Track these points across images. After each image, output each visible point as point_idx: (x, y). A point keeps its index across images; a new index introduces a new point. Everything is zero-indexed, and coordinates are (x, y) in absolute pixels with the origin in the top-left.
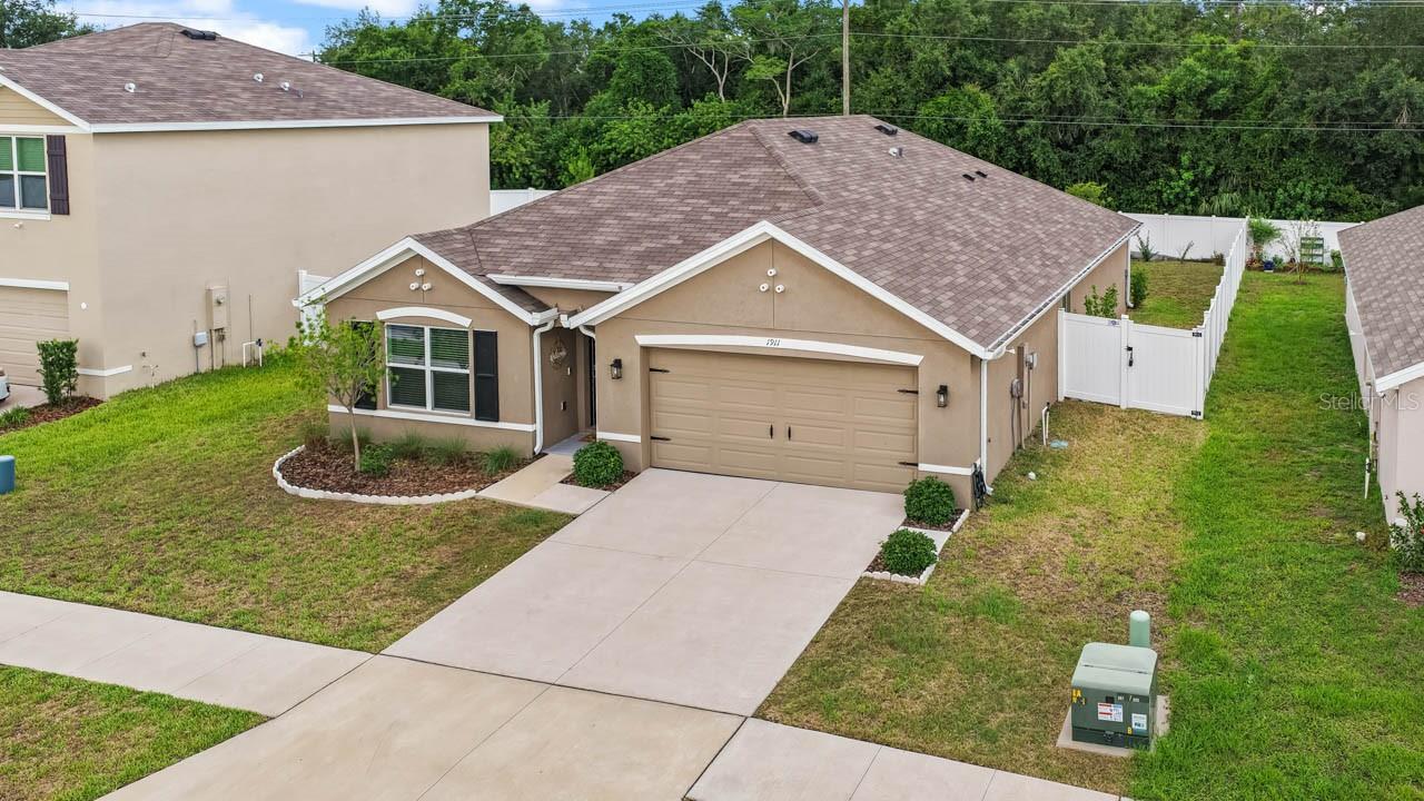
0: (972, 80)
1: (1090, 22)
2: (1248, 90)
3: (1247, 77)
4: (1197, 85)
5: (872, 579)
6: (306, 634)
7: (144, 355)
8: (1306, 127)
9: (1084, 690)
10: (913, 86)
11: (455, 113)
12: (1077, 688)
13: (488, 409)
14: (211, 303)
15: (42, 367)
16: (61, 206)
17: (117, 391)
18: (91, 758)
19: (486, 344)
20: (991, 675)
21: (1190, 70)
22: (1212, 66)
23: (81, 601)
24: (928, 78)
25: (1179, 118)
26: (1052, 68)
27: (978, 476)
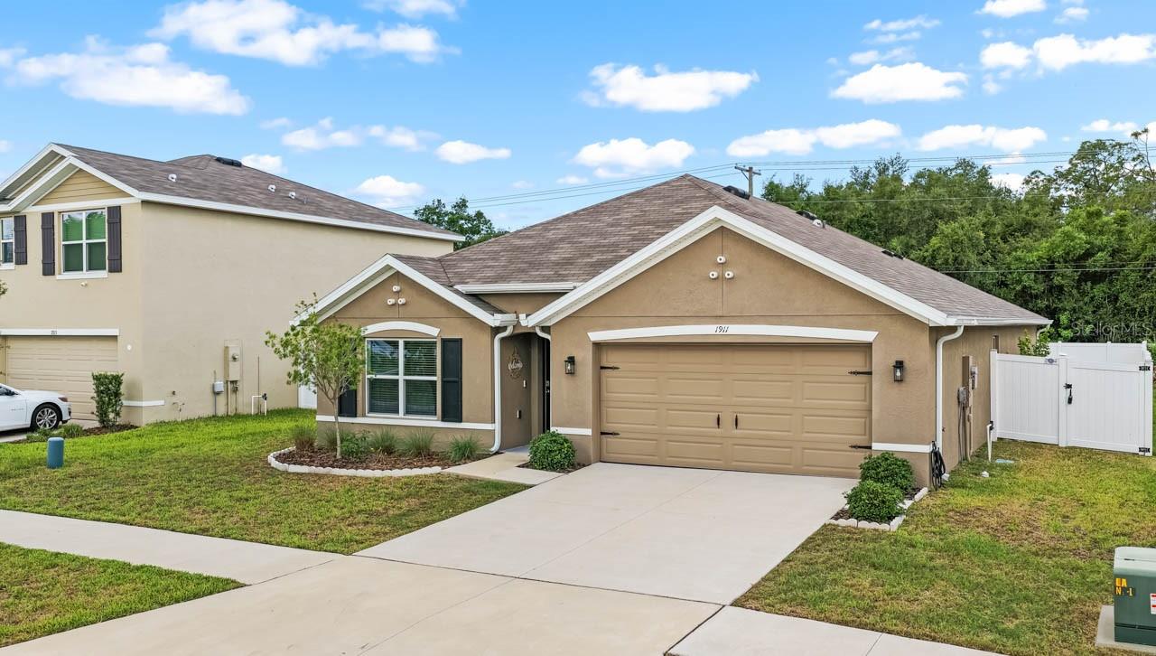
1: (968, 203)
2: (1126, 254)
3: (1123, 243)
4: (1075, 249)
5: (838, 526)
6: (286, 542)
7: (174, 393)
9: (1130, 577)
12: (1121, 576)
13: (453, 411)
14: (229, 359)
15: (95, 395)
16: (116, 267)
17: (153, 420)
18: (81, 598)
19: (453, 348)
20: (993, 592)
21: (1067, 236)
22: (1089, 233)
23: (99, 520)
25: (1057, 280)
26: (934, 241)
27: (936, 456)
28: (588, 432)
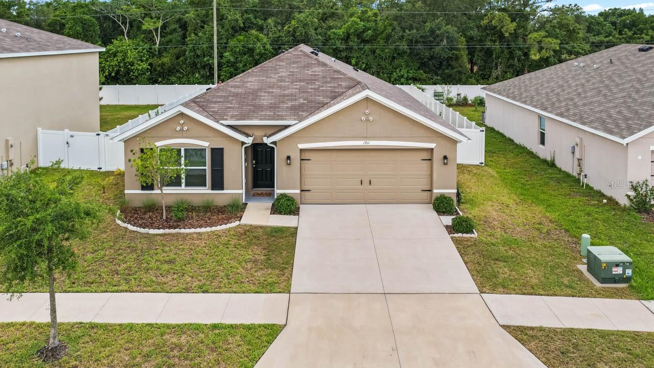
0: (253, 29)
1: (305, 2)
2: (379, 31)
3: (377, 26)
4: (359, 29)
5: (455, 237)
8: (404, 46)
9: (607, 263)
10: (226, 31)
11: (90, 48)
14: (8, 146)
19: (218, 154)
21: (355, 22)
22: (364, 21)
24: (233, 28)
25: (351, 43)
26: (294, 22)
28: (298, 191)
